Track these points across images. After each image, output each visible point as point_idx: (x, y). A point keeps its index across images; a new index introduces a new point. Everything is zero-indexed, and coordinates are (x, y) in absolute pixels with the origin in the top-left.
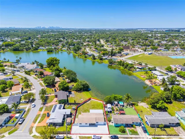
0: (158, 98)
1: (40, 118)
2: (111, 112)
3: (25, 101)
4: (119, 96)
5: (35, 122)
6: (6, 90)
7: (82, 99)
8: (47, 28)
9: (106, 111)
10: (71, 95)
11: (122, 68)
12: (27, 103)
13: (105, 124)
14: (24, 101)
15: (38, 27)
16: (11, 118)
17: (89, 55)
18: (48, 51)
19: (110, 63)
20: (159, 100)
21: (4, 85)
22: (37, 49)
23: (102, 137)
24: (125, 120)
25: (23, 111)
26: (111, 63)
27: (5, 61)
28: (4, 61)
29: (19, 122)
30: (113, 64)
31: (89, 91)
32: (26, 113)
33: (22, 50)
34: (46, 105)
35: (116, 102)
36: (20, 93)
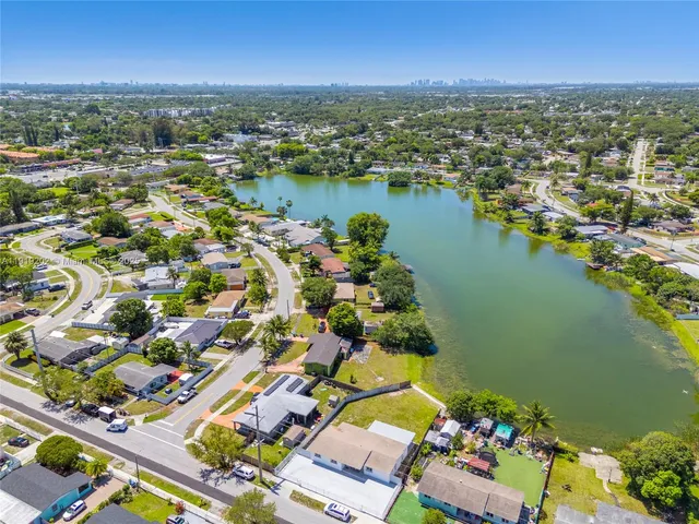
0: (655, 457)
1: (232, 401)
2: (444, 450)
3: (225, 343)
4: (508, 405)
5: (214, 408)
6: (204, 298)
7: (381, 379)
8: (451, 83)
9: (426, 442)
10: (355, 356)
11: (638, 286)
12: (229, 348)
13: (392, 484)
14: (223, 341)
15: (420, 81)
16: (171, 378)
17: (527, 212)
18: (392, 184)
19: (595, 260)
20: (657, 467)
21: (200, 283)
22: (361, 173)
23: (355, 518)
24: (463, 495)
25: (206, 370)
26: (602, 257)
27: (255, 206)
28: (252, 206)
29: (181, 398)
30: (605, 264)
31: (428, 358)
32: (210, 375)
33: (318, 174)
34: (269, 368)
35: (487, 423)
36: (230, 315)
